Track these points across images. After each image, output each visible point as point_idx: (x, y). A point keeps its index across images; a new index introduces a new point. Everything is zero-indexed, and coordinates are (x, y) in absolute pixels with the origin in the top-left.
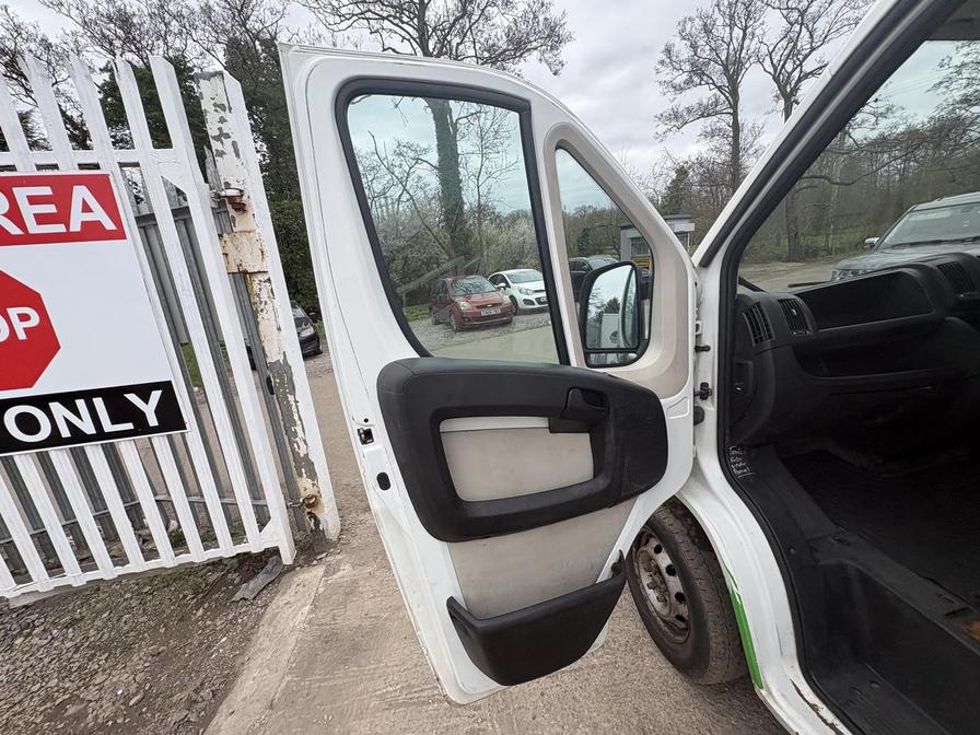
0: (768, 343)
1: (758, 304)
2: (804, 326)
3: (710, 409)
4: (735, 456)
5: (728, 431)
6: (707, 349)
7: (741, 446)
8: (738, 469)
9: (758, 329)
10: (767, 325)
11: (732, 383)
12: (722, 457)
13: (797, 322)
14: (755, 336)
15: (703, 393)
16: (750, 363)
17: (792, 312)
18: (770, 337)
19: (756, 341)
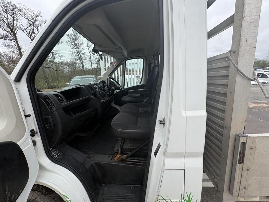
0: (54, 109)
1: (47, 96)
2: (63, 102)
3: (38, 139)
4: (53, 152)
5: (48, 144)
6: (29, 116)
7: (55, 147)
8: (56, 155)
9: (49, 104)
10: (52, 103)
11: (45, 126)
12: (48, 154)
13: (61, 100)
14: (49, 107)
15: (33, 133)
16: (50, 117)
17: (59, 98)
18: (54, 106)
19: (50, 109)
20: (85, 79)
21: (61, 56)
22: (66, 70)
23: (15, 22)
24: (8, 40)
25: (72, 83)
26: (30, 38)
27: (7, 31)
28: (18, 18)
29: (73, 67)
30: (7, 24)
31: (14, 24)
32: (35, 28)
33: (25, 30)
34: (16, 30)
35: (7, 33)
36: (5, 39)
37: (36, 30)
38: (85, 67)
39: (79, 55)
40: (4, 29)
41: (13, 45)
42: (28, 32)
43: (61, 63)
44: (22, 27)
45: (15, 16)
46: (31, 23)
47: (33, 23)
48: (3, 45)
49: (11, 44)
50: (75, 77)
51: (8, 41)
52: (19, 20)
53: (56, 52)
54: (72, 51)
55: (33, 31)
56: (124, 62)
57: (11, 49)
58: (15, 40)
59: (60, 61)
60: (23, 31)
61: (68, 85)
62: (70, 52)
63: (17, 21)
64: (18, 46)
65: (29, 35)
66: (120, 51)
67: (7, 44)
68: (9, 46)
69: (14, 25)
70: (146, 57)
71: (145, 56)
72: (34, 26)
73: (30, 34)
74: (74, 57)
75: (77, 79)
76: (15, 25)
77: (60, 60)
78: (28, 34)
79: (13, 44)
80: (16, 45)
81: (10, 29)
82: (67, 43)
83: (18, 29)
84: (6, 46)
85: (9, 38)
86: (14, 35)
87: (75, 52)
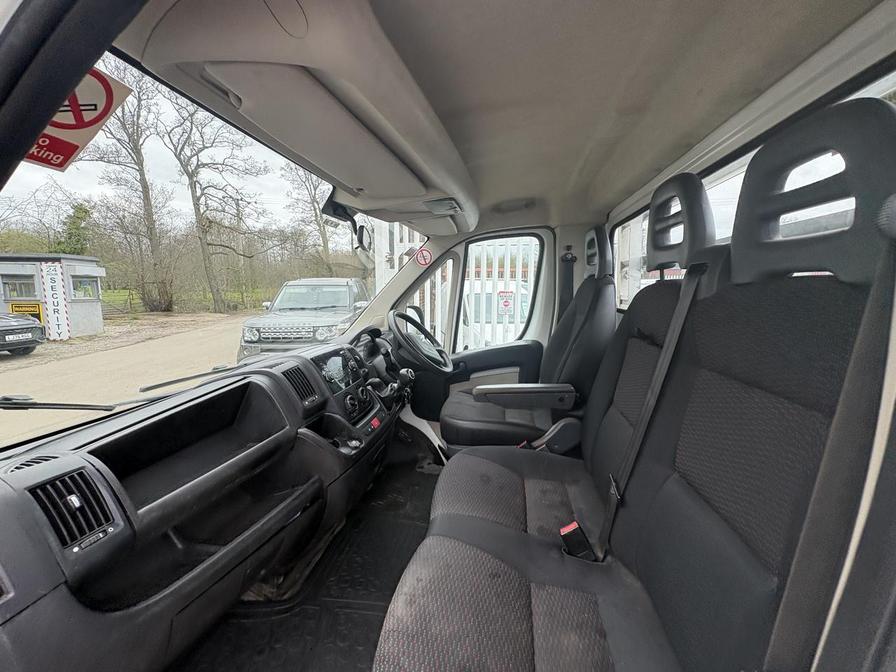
20: (324, 290)
21: (260, 210)
22: (274, 252)
23: (143, 113)
24: (120, 164)
25: (281, 302)
26: (179, 159)
27: (118, 140)
28: (153, 101)
29: (296, 245)
30: (119, 120)
31: (138, 119)
32: (194, 129)
33: (166, 136)
34: (144, 137)
35: (119, 145)
36: (109, 162)
37: (198, 134)
38: (330, 245)
39: (315, 210)
40: (112, 134)
41: (130, 177)
42: (175, 140)
43: (260, 231)
44: (161, 128)
45: (145, 97)
46: (186, 115)
47: (192, 115)
48: (103, 178)
49: (124, 175)
50: (291, 283)
51: (118, 168)
52: (153, 108)
53: (248, 200)
54: (295, 195)
55: (189, 137)
56: (460, 250)
57: (123, 190)
58: (136, 163)
59: (259, 226)
60: (162, 138)
61: (267, 309)
62: (289, 201)
63: (149, 109)
64: (143, 181)
65: (176, 149)
66: (452, 212)
67: (113, 177)
68: (118, 182)
69: (140, 122)
70: (552, 230)
71: (548, 228)
72: (192, 123)
73: (180, 146)
74: (299, 216)
75: (297, 290)
76: (141, 120)
77: (256, 225)
78: (173, 149)
79: (131, 174)
80: (138, 177)
81: (128, 134)
82: (283, 172)
83: (148, 133)
84: (110, 181)
85: (121, 159)
86: (136, 150)
87: (306, 199)
